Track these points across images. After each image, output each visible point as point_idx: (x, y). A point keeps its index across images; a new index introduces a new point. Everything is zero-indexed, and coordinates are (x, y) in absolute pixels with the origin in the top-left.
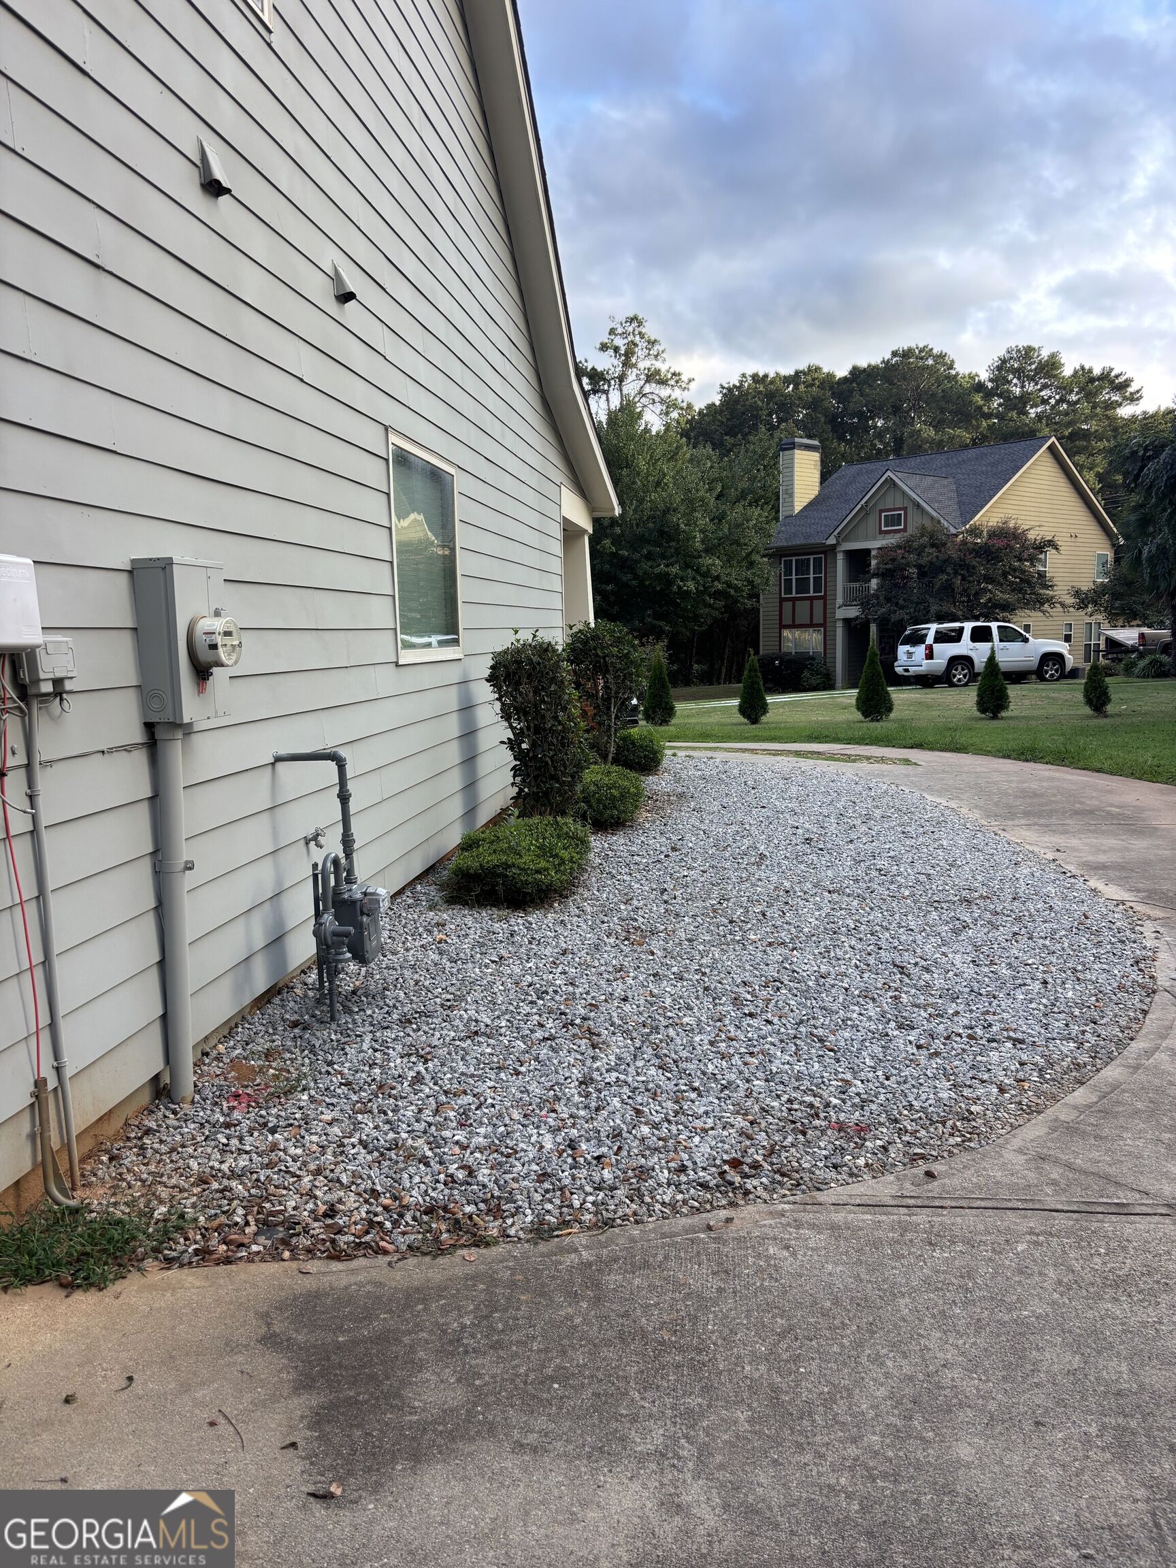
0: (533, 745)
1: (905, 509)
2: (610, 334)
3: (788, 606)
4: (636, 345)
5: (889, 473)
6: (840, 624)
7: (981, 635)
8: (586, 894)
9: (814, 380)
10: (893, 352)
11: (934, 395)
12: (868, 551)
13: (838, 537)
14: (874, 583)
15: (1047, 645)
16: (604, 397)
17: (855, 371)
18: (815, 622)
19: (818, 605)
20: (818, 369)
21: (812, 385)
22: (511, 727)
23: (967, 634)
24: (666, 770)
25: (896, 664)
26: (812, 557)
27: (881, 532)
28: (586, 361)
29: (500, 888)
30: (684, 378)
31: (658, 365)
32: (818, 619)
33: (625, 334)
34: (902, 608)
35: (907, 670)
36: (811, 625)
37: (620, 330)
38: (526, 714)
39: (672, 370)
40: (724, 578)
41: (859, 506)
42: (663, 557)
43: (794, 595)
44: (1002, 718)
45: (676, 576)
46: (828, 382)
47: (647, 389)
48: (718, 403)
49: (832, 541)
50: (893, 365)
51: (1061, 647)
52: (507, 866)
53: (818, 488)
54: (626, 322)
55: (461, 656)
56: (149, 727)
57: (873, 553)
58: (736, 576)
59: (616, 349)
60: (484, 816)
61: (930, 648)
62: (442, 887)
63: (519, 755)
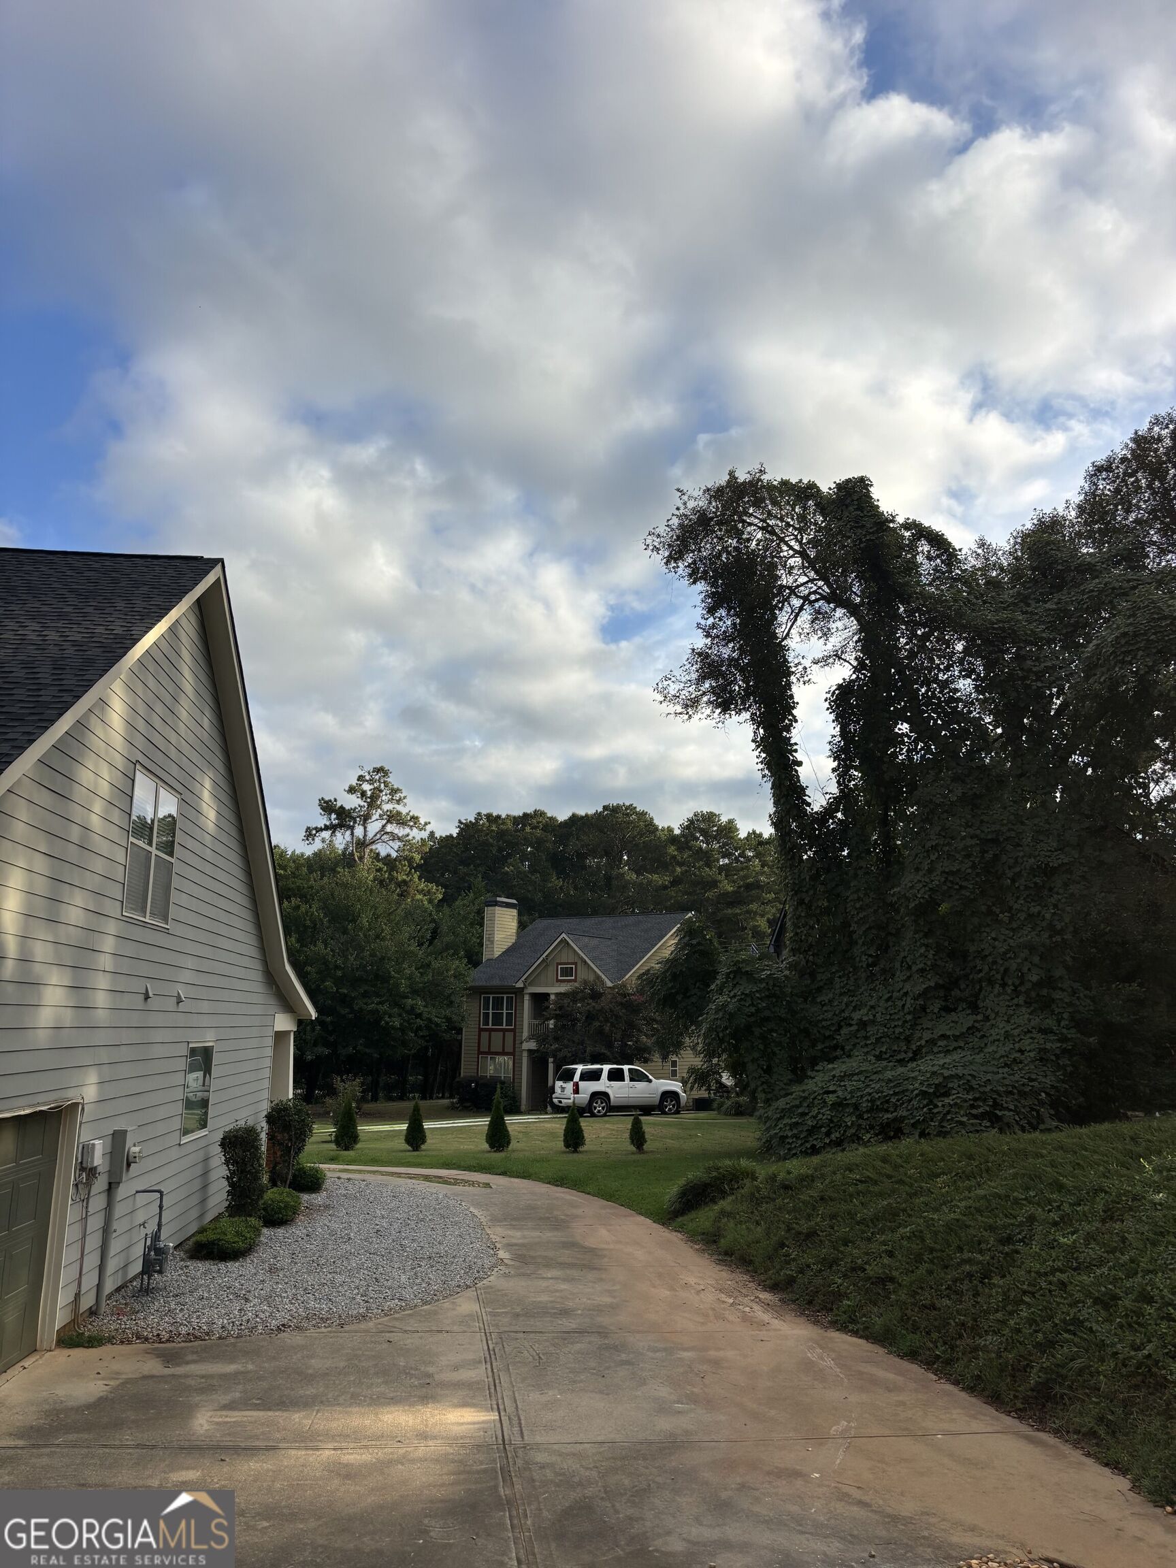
0: (239, 1179)
1: (575, 964)
2: (358, 780)
3: (485, 1035)
4: (381, 791)
5: (563, 935)
6: (525, 1054)
7: (616, 1076)
8: (256, 1255)
9: (538, 823)
10: (604, 807)
11: (636, 845)
12: (548, 995)
13: (524, 982)
14: (551, 1024)
15: (671, 1085)
16: (348, 833)
17: (574, 819)
18: (506, 1051)
19: (509, 1036)
20: (542, 814)
21: (538, 827)
22: (229, 1169)
23: (605, 1075)
24: (326, 1190)
25: (554, 1096)
26: (505, 996)
27: (558, 981)
28: (335, 800)
29: (215, 1250)
30: (422, 821)
31: (399, 808)
32: (509, 1049)
33: (371, 781)
34: (567, 1047)
35: (560, 1102)
36: (503, 1053)
37: (368, 778)
38: (237, 1163)
39: (411, 814)
40: (425, 1015)
41: (541, 959)
42: (378, 995)
43: (490, 1026)
44: (580, 1152)
45: (385, 1013)
46: (550, 825)
47: (389, 828)
48: (455, 835)
49: (520, 985)
50: (604, 818)
51: (676, 1086)
52: (219, 1240)
53: (515, 938)
54: (373, 772)
55: (207, 1133)
56: (110, 1184)
57: (552, 997)
58: (435, 1014)
59: (363, 794)
60: (210, 1216)
61: (576, 1085)
62: (186, 1252)
63: (231, 1185)
